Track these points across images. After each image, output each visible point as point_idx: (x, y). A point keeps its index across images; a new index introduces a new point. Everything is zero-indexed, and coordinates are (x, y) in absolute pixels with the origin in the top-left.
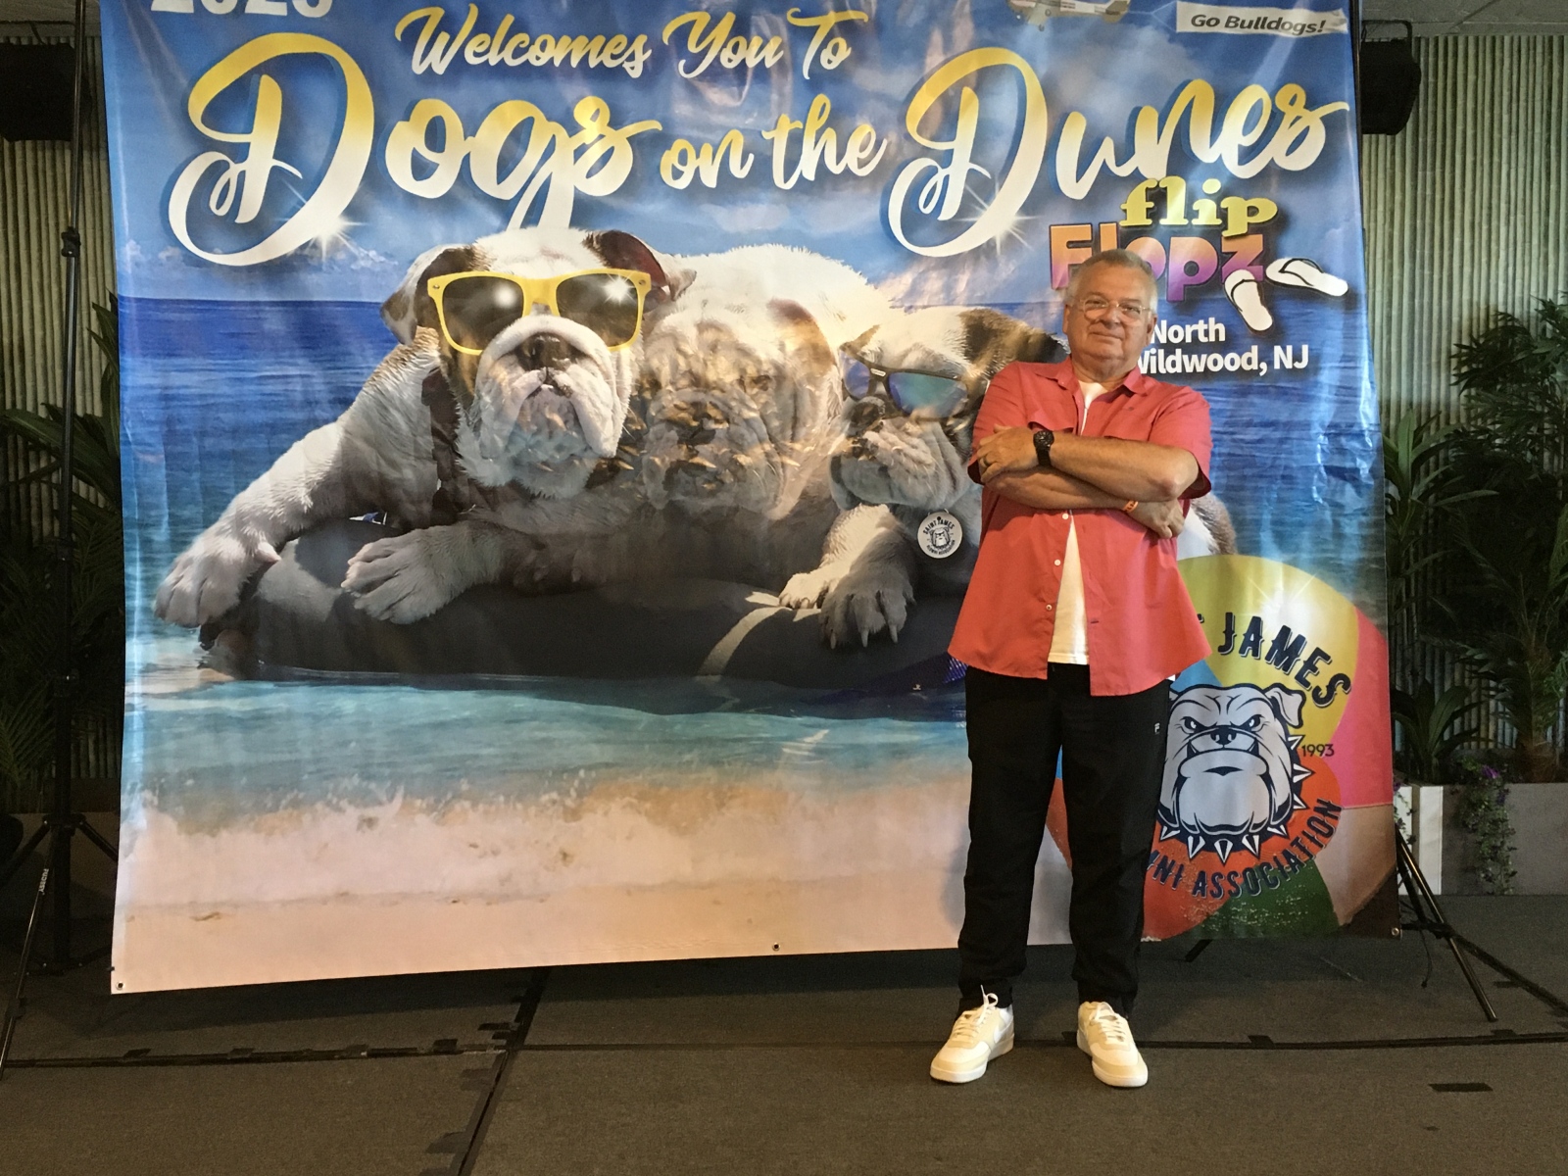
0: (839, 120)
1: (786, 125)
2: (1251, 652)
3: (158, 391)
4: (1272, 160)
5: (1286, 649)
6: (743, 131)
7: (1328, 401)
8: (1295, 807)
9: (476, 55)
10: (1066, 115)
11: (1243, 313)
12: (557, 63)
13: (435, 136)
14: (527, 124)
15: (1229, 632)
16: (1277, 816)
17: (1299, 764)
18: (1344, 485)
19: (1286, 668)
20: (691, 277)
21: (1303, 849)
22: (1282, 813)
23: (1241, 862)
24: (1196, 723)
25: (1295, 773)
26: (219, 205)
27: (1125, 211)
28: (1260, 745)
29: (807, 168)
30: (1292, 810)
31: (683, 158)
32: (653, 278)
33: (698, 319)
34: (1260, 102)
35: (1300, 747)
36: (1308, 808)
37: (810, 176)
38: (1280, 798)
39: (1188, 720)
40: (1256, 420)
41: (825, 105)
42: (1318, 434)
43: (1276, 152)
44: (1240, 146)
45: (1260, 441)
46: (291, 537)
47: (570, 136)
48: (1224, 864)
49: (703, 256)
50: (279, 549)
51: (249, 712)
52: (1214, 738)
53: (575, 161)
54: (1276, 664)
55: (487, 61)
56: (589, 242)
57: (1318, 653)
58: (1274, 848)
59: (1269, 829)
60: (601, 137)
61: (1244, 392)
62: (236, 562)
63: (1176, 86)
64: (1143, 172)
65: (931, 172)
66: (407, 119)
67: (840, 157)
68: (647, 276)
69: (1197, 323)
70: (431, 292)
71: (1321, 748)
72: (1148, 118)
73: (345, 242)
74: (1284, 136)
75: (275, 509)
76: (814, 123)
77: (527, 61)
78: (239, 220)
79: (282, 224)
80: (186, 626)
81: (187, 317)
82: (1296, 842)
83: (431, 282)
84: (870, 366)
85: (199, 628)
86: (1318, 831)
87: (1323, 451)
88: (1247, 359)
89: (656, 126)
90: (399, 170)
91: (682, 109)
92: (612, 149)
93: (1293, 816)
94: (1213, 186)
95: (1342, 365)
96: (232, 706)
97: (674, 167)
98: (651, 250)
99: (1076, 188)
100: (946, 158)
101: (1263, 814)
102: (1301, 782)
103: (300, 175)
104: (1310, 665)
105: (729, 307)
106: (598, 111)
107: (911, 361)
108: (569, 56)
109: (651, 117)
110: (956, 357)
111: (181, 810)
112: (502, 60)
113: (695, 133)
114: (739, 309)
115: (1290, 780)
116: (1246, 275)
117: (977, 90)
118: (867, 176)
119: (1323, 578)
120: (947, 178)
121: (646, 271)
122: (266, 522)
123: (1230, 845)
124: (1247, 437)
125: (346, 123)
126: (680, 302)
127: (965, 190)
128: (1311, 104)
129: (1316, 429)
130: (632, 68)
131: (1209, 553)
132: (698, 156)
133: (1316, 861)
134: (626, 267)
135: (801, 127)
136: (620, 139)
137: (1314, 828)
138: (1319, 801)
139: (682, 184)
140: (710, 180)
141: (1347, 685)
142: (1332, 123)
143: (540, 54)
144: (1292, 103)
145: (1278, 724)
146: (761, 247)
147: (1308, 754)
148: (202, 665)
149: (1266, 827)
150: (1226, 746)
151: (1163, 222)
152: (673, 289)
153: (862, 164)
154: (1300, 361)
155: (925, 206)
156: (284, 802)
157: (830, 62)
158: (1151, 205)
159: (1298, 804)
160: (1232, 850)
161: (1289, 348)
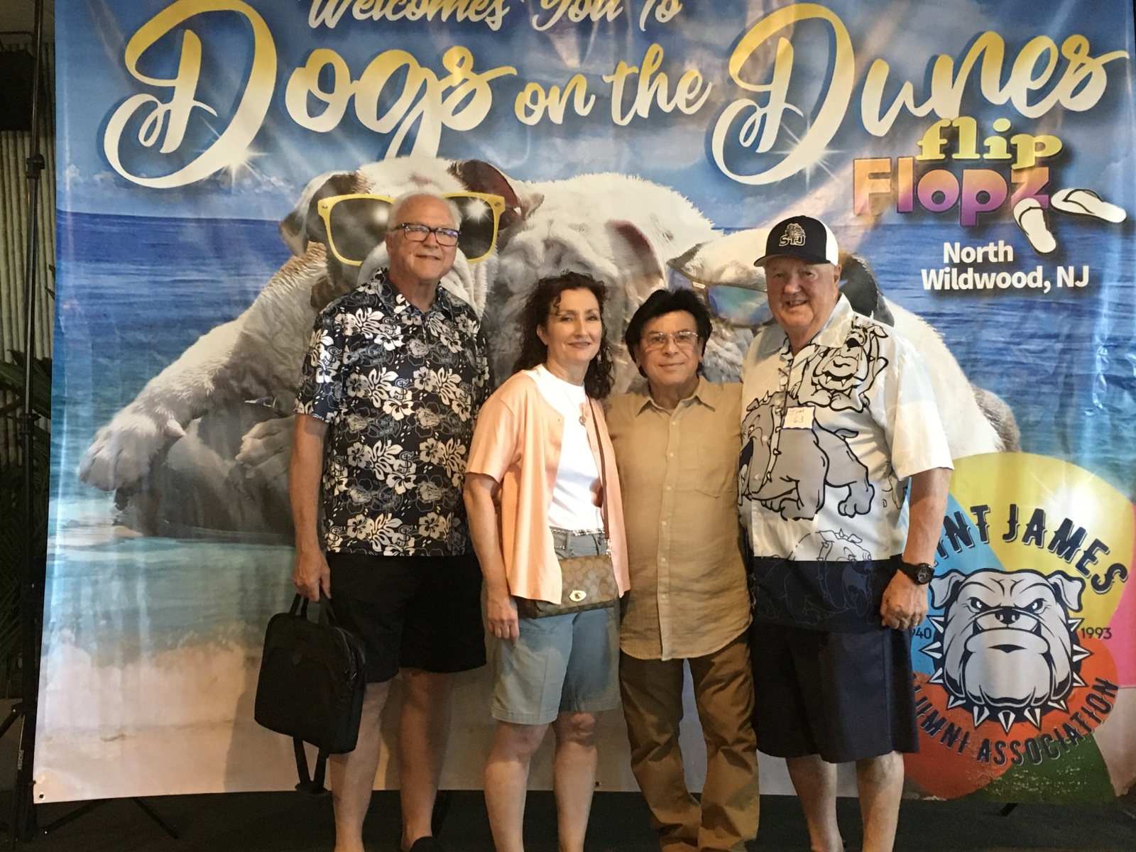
0: (670, 67)
1: (625, 70)
2: (1034, 541)
3: (88, 290)
4: (1058, 101)
5: (1067, 540)
6: (587, 75)
7: (1105, 316)
8: (1075, 684)
9: (363, 11)
10: (871, 63)
11: (1031, 237)
12: (429, 18)
13: (327, 79)
14: (404, 69)
15: (1013, 522)
16: (1057, 692)
17: (1078, 645)
18: (1121, 393)
19: (1068, 557)
20: (539, 200)
21: (1082, 723)
22: (1061, 689)
23: (1023, 733)
24: (981, 603)
25: (1075, 653)
26: (147, 138)
27: (921, 147)
28: (1042, 626)
29: (642, 107)
30: (1072, 687)
31: (534, 99)
32: (507, 200)
33: (545, 236)
34: (1048, 50)
35: (1079, 630)
36: (1087, 686)
37: (644, 114)
38: (1060, 676)
39: (974, 600)
40: (1041, 333)
41: (658, 54)
42: (1097, 346)
43: (1061, 94)
44: (1029, 90)
45: (1044, 351)
46: (195, 417)
47: (439, 79)
48: (1007, 734)
49: (550, 182)
50: (185, 426)
51: (155, 563)
52: (998, 617)
53: (444, 100)
54: (1059, 553)
55: (371, 17)
56: (453, 170)
57: (1097, 544)
58: (1054, 722)
59: (1050, 703)
60: (465, 80)
61: (1030, 307)
62: (149, 436)
63: (970, 38)
64: (938, 113)
65: (750, 111)
66: (303, 65)
67: (670, 98)
68: (501, 199)
69: (988, 245)
70: (321, 212)
71: (1099, 631)
72: (944, 66)
73: (251, 169)
74: (1069, 80)
75: (182, 391)
76: (648, 69)
77: (404, 17)
78: (163, 151)
79: (199, 154)
80: (104, 489)
81: (115, 229)
82: (1075, 717)
83: (320, 202)
84: (692, 279)
85: (115, 492)
86: (1096, 708)
87: (1103, 361)
88: (1034, 278)
89: (513, 71)
90: (296, 108)
91: (535, 57)
92: (474, 91)
93: (1073, 693)
94: (1003, 124)
95: (1120, 284)
96: (140, 558)
97: (526, 106)
98: (506, 177)
99: (877, 126)
100: (764, 99)
101: (1043, 690)
102: (1080, 661)
103: (215, 113)
104: (1089, 555)
105: (572, 227)
106: (463, 59)
107: (729, 275)
108: (439, 13)
109: (508, 64)
111: (94, 646)
112: (384, 16)
113: (545, 77)
114: (581, 228)
115: (1070, 659)
116: (1035, 203)
117: (792, 42)
118: (693, 115)
119: (1100, 474)
120: (764, 116)
121: (501, 195)
122: (173, 402)
123: (1012, 716)
124: (1032, 347)
125: (253, 69)
126: (530, 221)
127: (781, 128)
128: (1094, 53)
129: (1097, 340)
130: (493, 22)
131: (995, 450)
132: (547, 97)
133: (1094, 735)
134: (483, 190)
135: (637, 72)
136: (481, 83)
137: (1091, 704)
138: (1097, 680)
139: (533, 120)
140: (557, 117)
141: (1124, 574)
142: (1114, 71)
143: (415, 10)
144: (1077, 51)
145: (1059, 607)
146: (601, 175)
147: (1087, 636)
148: (116, 523)
149: (1047, 701)
150: (1010, 626)
151: (955, 156)
152: (524, 210)
153: (689, 104)
154: (1081, 280)
155: (745, 140)
156: (181, 642)
157: (663, 16)
158: (945, 141)
159: (1078, 682)
160: (1015, 721)
161: (1071, 269)
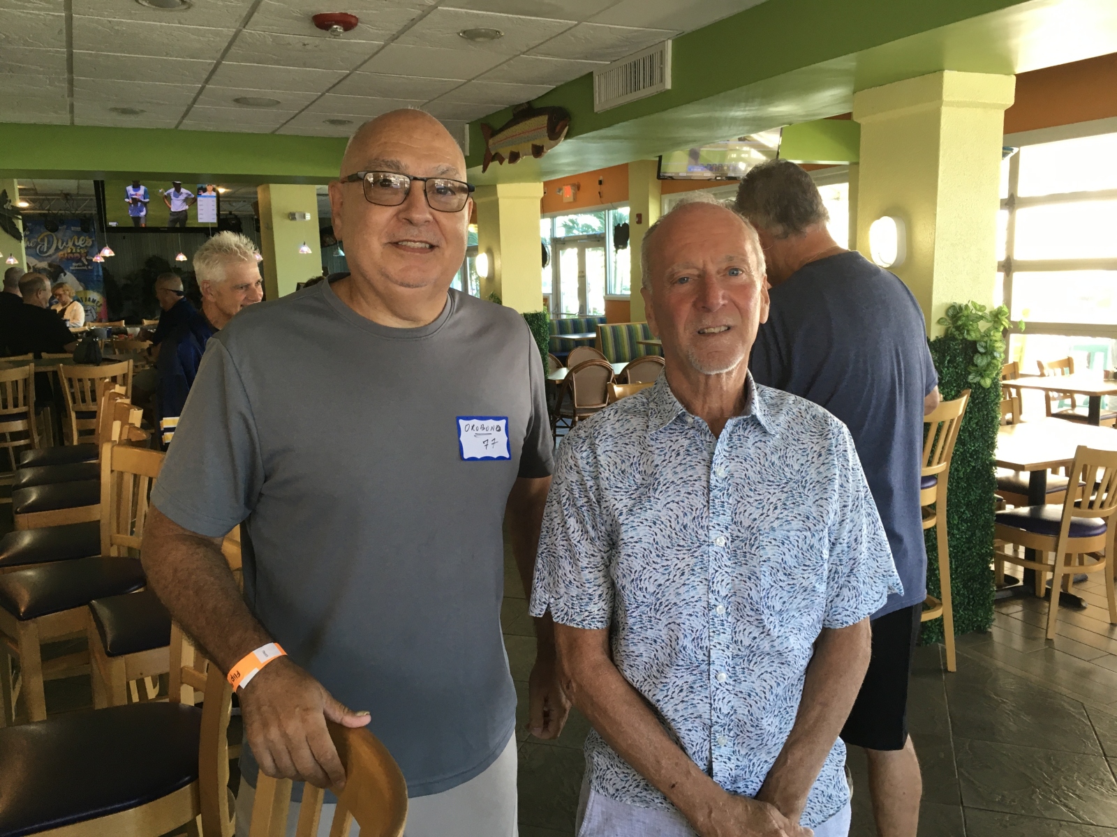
5: (94, 301)
10: (59, 240)
72: (70, 240)
74: (87, 242)
87: (96, 279)
110: (47, 267)
127: (46, 248)
142: (93, 241)
